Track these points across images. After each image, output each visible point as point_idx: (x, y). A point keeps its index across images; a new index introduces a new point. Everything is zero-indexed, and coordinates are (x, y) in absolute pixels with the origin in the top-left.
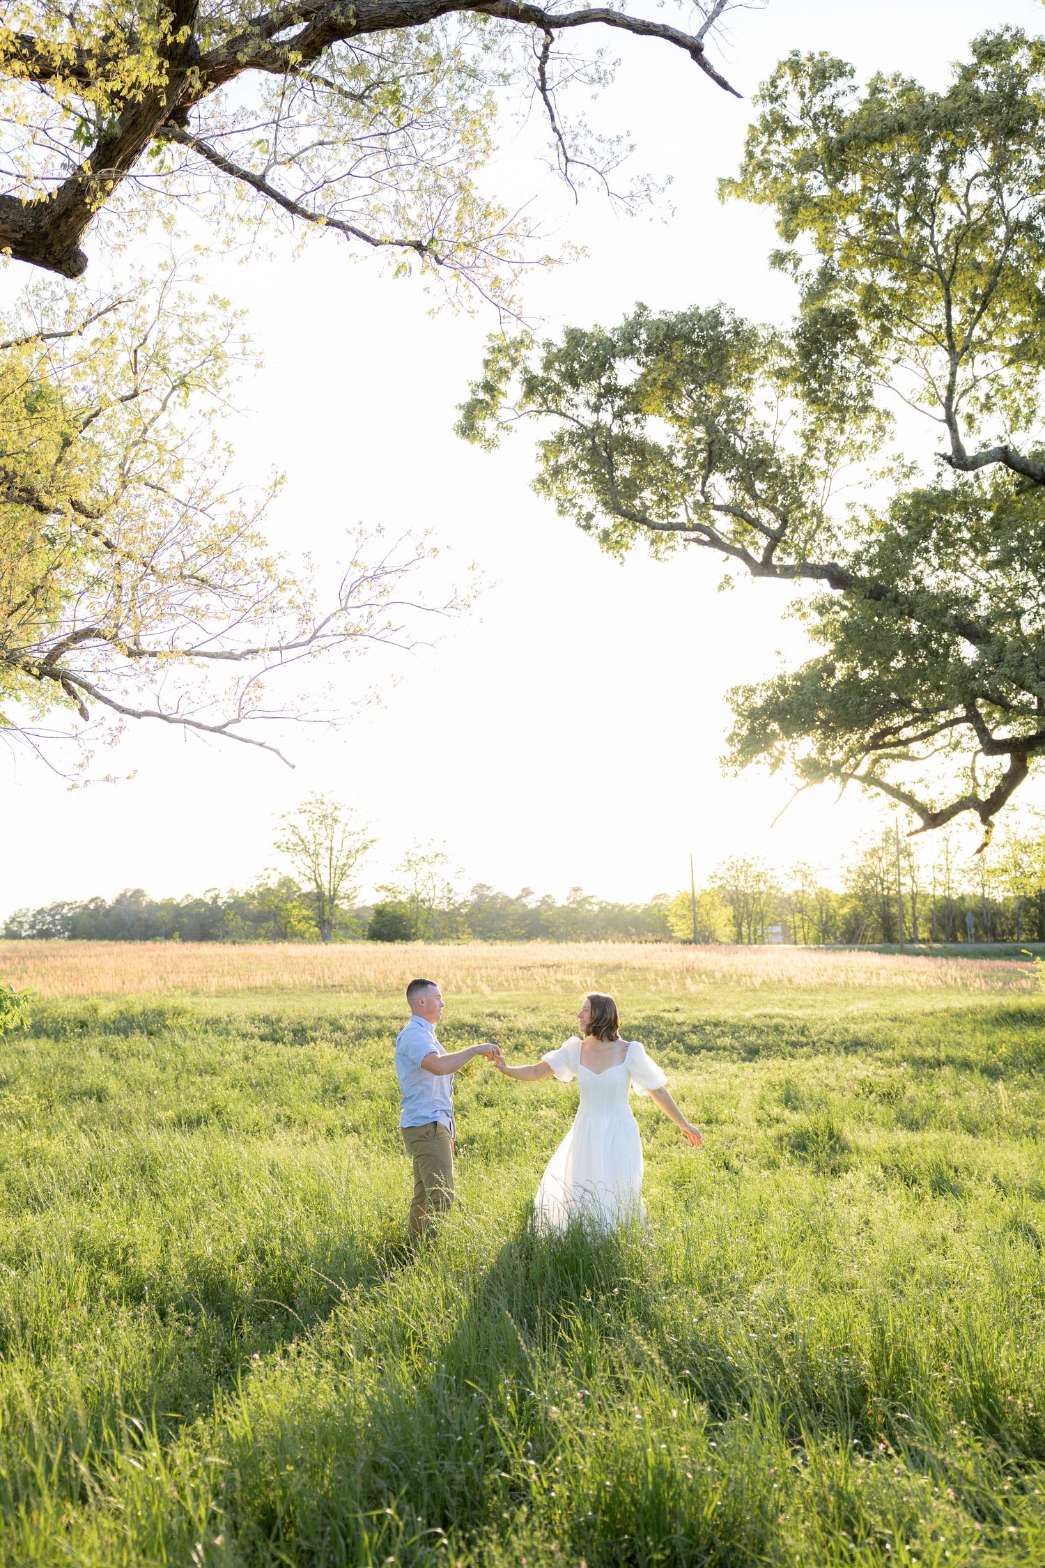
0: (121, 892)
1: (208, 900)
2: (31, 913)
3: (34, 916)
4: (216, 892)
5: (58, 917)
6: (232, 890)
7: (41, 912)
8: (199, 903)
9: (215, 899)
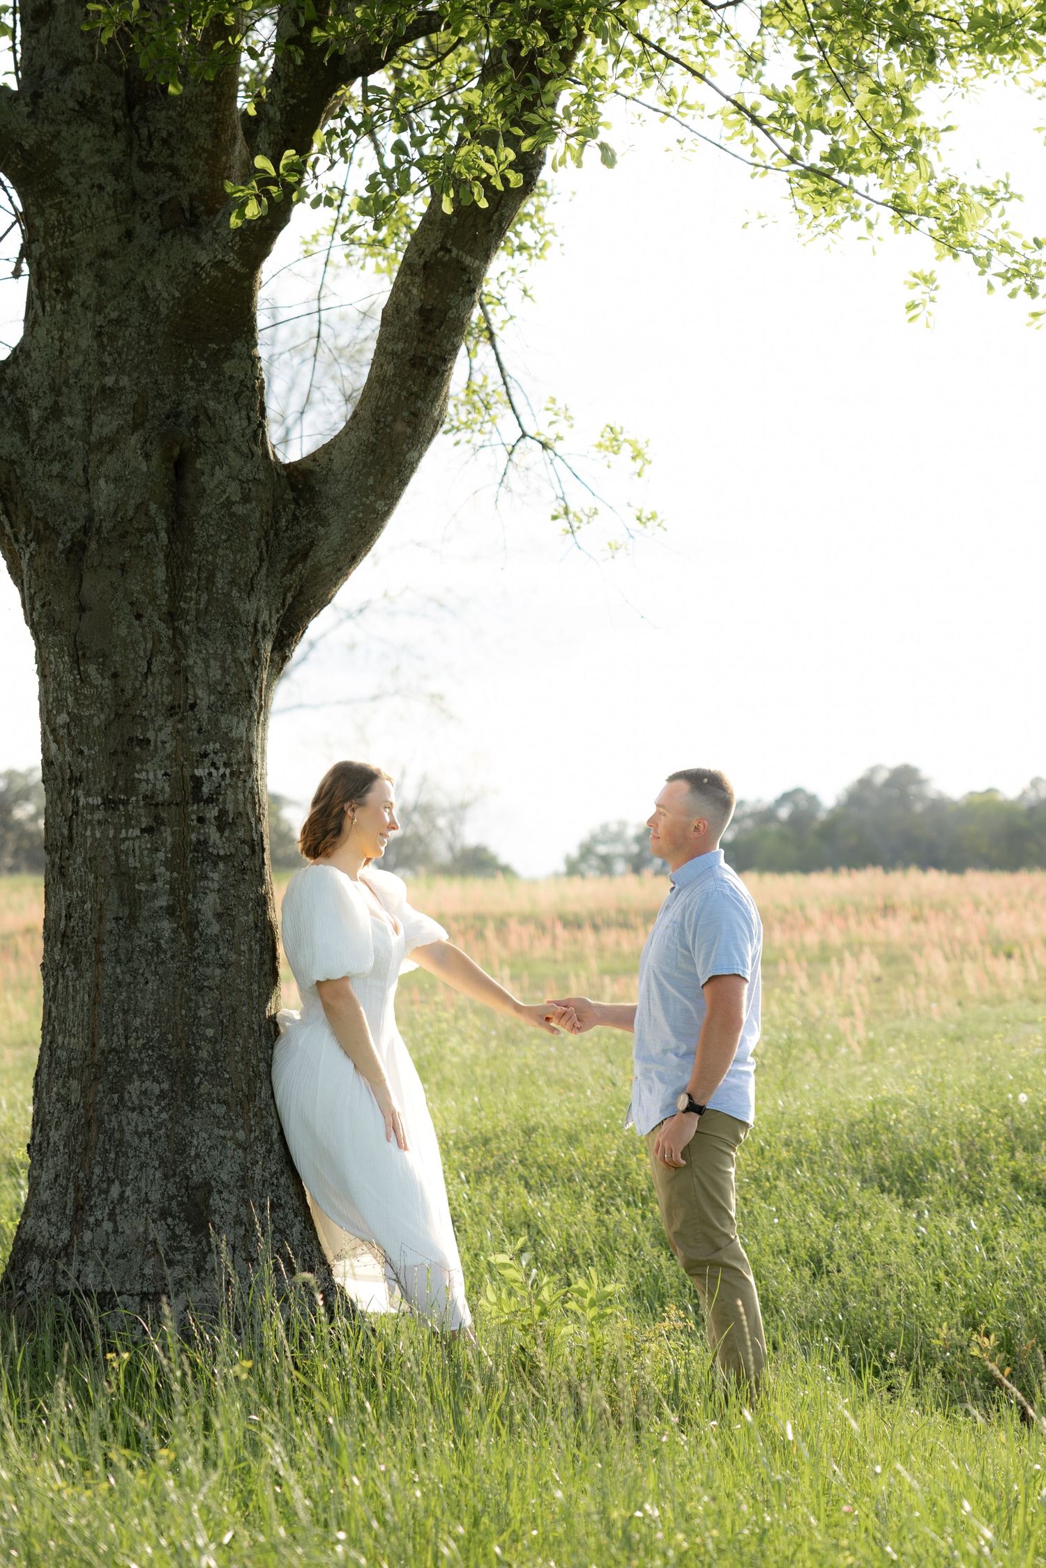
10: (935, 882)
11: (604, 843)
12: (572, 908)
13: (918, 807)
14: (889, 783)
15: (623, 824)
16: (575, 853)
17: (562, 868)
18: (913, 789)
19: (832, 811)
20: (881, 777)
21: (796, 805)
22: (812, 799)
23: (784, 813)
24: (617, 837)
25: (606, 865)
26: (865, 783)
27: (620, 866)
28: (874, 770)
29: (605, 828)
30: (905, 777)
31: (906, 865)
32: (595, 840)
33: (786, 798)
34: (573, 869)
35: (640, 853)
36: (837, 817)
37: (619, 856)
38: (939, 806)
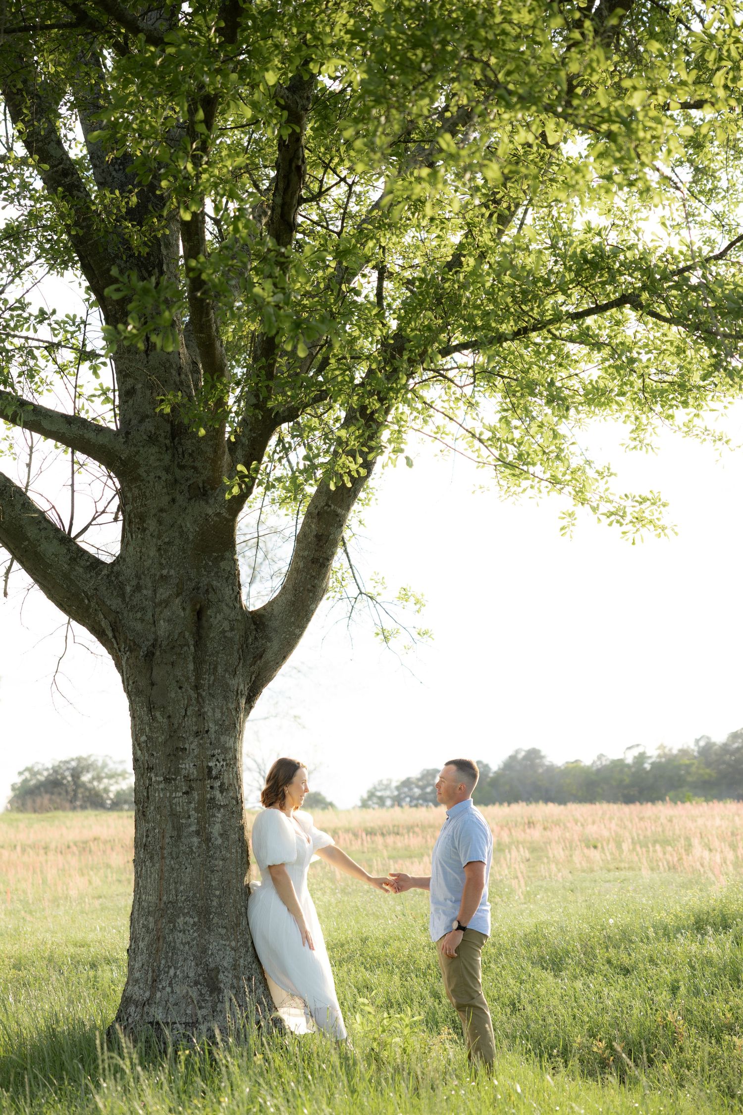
0: (511, 752)
1: (629, 760)
2: (394, 784)
3: (397, 788)
4: (640, 750)
5: (429, 790)
6: (662, 747)
7: (407, 783)
8: (618, 765)
9: (641, 758)
10: (552, 809)
11: (380, 791)
12: (370, 825)
13: (540, 770)
14: (525, 758)
15: (390, 781)
16: (365, 796)
17: (359, 804)
18: (538, 761)
19: (495, 772)
20: (521, 756)
24: (387, 787)
25: (381, 801)
26: (513, 758)
27: (388, 802)
28: (517, 752)
29: (380, 782)
30: (533, 755)
31: (537, 801)
32: (376, 788)
34: (365, 805)
35: (399, 795)
36: (499, 775)
37: (388, 797)
38: (551, 769)
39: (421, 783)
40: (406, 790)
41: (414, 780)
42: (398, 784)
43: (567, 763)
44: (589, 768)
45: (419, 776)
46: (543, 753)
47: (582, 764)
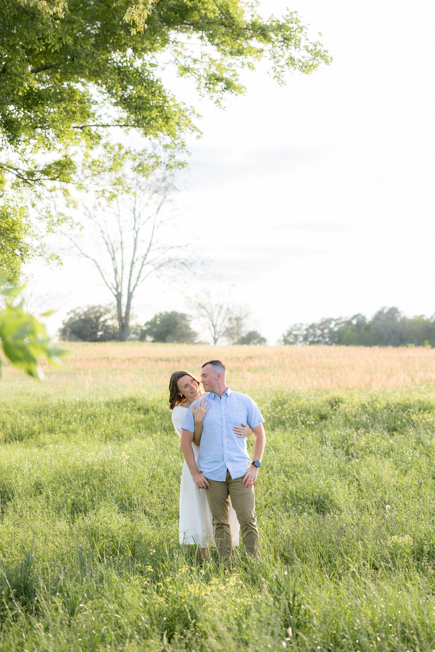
11: (295, 330)
13: (399, 319)
14: (388, 313)
15: (302, 324)
16: (286, 334)
18: (396, 315)
19: (369, 321)
20: (386, 311)
21: (358, 319)
22: (364, 318)
23: (354, 322)
24: (299, 329)
25: (296, 338)
26: (380, 313)
27: (301, 339)
28: (383, 309)
29: (295, 325)
30: (394, 311)
32: (292, 330)
33: (355, 317)
35: (307, 335)
36: (372, 323)
37: (300, 335)
38: (404, 320)
39: (321, 327)
40: (311, 331)
41: (317, 325)
42: (307, 327)
43: (415, 316)
44: (428, 320)
45: (320, 323)
46: (399, 310)
47: (425, 318)
